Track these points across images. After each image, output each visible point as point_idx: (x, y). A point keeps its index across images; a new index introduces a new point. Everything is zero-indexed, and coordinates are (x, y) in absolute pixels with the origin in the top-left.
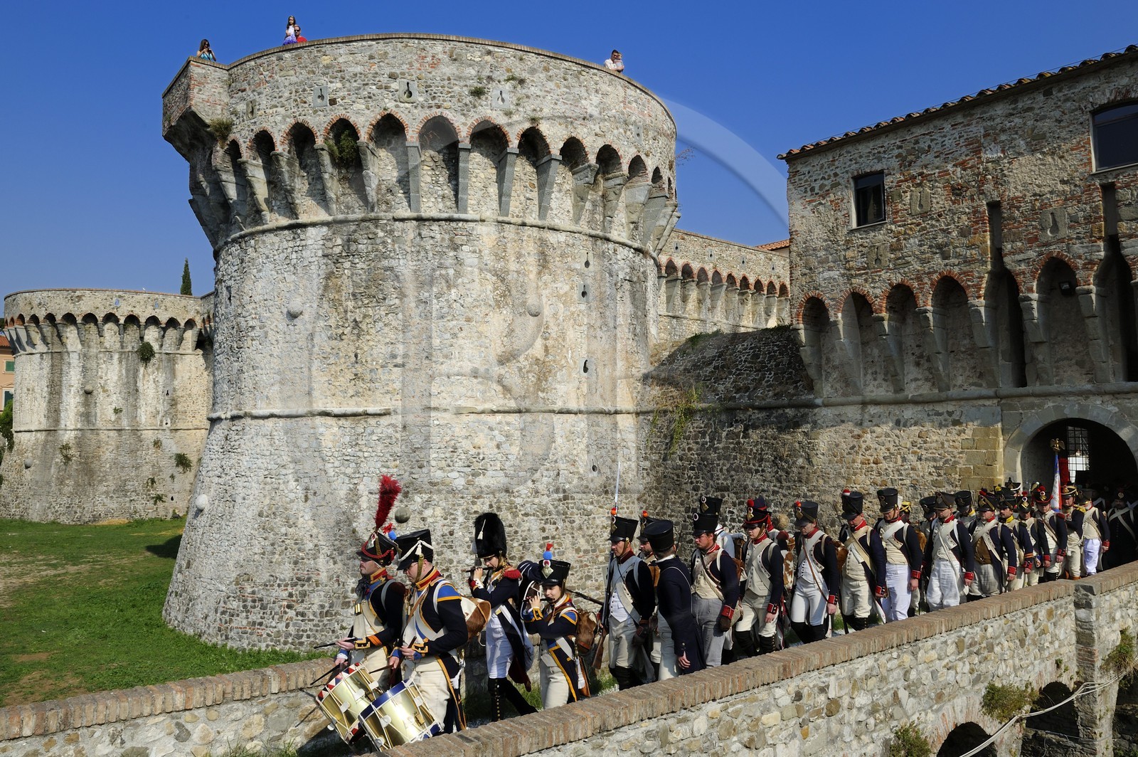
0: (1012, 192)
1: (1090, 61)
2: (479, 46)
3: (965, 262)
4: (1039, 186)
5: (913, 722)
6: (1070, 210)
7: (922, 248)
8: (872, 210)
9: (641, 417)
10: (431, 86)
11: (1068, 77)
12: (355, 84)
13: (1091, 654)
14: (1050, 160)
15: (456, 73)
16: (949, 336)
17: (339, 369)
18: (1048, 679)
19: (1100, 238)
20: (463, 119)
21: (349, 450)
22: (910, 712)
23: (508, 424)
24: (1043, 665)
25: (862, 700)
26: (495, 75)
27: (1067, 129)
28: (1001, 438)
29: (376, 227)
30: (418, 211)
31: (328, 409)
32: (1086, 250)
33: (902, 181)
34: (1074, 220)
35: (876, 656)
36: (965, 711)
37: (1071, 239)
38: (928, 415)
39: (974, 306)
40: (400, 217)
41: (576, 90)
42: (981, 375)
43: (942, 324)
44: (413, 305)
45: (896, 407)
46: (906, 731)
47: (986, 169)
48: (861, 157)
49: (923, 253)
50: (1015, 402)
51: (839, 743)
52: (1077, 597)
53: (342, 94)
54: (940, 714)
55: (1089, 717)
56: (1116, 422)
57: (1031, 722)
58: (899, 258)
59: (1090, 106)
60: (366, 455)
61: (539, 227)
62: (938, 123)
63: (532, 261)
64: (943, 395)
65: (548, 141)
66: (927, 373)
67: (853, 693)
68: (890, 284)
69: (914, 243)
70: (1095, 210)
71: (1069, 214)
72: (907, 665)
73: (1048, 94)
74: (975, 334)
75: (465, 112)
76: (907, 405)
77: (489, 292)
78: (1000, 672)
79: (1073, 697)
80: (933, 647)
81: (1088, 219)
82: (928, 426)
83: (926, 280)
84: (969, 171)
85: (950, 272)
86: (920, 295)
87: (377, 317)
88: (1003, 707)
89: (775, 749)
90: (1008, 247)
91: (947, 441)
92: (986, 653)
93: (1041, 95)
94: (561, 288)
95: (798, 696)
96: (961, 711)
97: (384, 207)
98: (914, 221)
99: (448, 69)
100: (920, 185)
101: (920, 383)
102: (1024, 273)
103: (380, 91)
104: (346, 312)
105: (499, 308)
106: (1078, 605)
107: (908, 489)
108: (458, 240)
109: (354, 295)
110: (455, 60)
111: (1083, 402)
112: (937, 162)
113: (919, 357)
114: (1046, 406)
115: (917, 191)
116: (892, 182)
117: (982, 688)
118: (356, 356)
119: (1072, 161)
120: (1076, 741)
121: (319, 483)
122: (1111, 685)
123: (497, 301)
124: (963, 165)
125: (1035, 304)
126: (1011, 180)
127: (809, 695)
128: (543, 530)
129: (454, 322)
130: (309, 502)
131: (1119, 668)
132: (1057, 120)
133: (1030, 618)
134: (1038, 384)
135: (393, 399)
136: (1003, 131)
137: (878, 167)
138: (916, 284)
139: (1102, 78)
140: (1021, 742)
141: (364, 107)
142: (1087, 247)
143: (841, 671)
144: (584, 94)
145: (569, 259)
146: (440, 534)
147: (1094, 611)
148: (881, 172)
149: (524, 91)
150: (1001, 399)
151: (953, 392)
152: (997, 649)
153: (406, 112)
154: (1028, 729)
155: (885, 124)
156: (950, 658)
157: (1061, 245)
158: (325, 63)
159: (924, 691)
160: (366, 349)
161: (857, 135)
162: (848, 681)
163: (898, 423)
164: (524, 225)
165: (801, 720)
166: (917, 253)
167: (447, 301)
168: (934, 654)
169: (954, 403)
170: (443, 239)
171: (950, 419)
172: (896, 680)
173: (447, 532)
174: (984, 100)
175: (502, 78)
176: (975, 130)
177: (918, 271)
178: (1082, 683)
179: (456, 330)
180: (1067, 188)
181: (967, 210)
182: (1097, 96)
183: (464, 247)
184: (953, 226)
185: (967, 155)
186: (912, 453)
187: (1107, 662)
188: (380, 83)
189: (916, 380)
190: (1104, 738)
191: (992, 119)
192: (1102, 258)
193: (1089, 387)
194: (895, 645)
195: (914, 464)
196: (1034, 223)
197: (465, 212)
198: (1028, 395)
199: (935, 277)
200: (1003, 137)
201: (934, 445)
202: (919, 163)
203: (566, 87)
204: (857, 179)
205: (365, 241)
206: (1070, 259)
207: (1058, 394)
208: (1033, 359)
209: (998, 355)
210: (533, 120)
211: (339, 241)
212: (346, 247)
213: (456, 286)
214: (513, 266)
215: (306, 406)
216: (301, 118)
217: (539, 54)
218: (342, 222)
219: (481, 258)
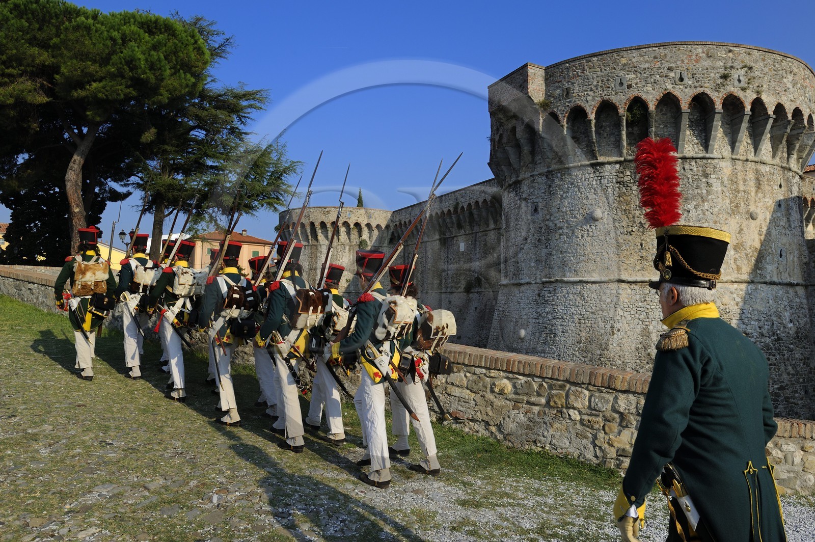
2: (724, 47)
9: (810, 288)
10: (696, 74)
12: (645, 75)
15: (711, 64)
17: (628, 253)
20: (716, 94)
21: (640, 304)
23: (741, 290)
26: (735, 64)
30: (682, 153)
31: (623, 277)
41: (780, 72)
53: (635, 81)
60: (652, 307)
61: (755, 162)
63: (752, 184)
65: (767, 106)
75: (718, 89)
77: (727, 205)
94: (768, 202)
99: (707, 63)
103: (662, 79)
104: (634, 217)
105: (734, 215)
108: (708, 171)
109: (639, 207)
110: (711, 56)
118: (641, 245)
121: (621, 324)
123: (733, 210)
130: (615, 336)
141: (651, 89)
144: (784, 75)
145: (772, 183)
149: (752, 74)
153: (680, 91)
158: (622, 62)
160: (648, 240)
164: (747, 160)
167: (702, 210)
170: (698, 170)
175: (739, 67)
183: (712, 176)
188: (662, 74)
197: (712, 153)
203: (775, 71)
210: (758, 93)
211: (628, 173)
212: (633, 177)
213: (708, 201)
214: (741, 188)
215: (607, 276)
216: (607, 97)
217: (760, 50)
218: (631, 161)
219: (722, 182)
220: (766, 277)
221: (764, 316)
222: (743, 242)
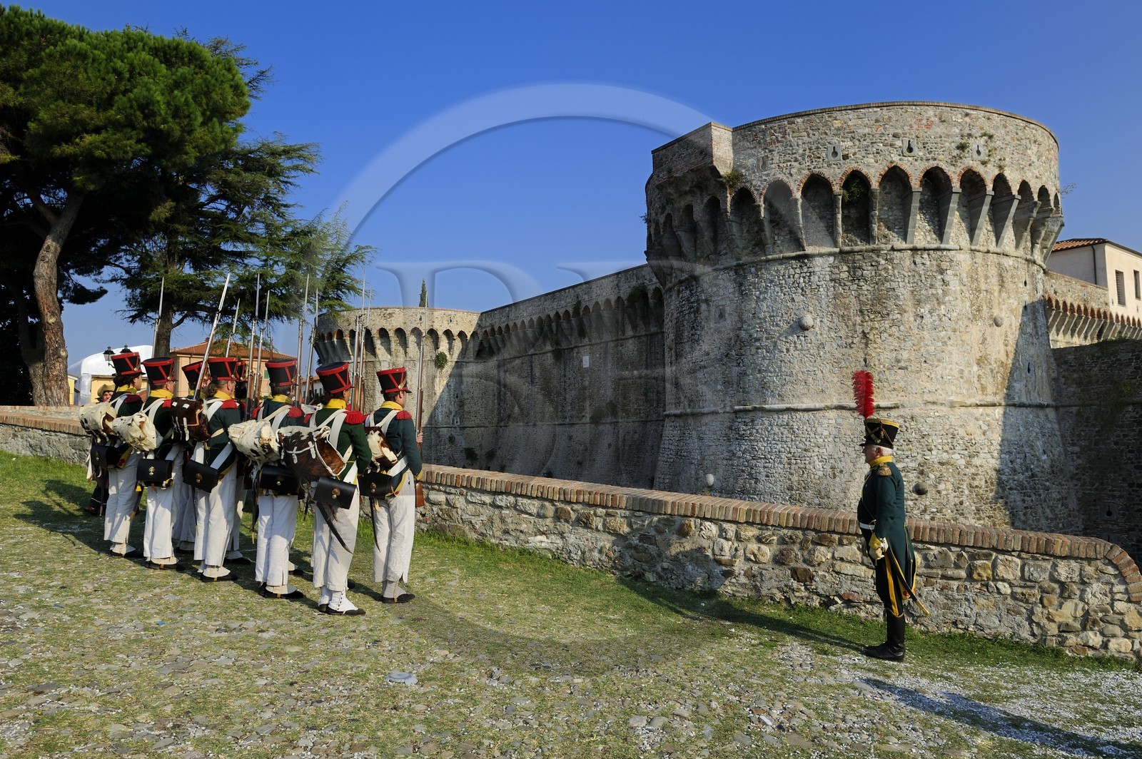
2: (960, 110)
10: (927, 143)
15: (946, 132)
17: (850, 371)
20: (952, 168)
23: (988, 415)
26: (973, 132)
29: (878, 256)
30: (912, 243)
40: (899, 248)
41: (1024, 142)
44: (912, 319)
53: (853, 151)
61: (997, 254)
63: (994, 280)
65: (1010, 184)
75: (954, 163)
77: (968, 308)
87: (882, 329)
94: (1014, 304)
97: (884, 241)
99: (940, 129)
103: (886, 148)
104: (854, 325)
105: (976, 320)
108: (944, 266)
109: (861, 311)
110: (944, 121)
118: (865, 361)
121: (844, 464)
123: (974, 315)
129: (944, 333)
130: (837, 479)
135: (899, 395)
141: (873, 160)
144: (1028, 145)
145: (1016, 280)
146: (953, 503)
149: (993, 144)
153: (909, 164)
158: (836, 126)
160: (873, 355)
164: (988, 252)
167: (938, 315)
170: (932, 265)
173: (958, 502)
175: (977, 135)
179: (946, 339)
183: (948, 272)
188: (886, 142)
197: (948, 243)
203: (1018, 140)
205: (870, 268)
210: (1001, 167)
211: (845, 268)
212: (852, 273)
213: (944, 303)
214: (983, 287)
215: (822, 401)
216: (817, 170)
217: (999, 114)
218: (848, 253)
219: (961, 280)
220: (1014, 398)
221: (1015, 447)
222: (987, 355)
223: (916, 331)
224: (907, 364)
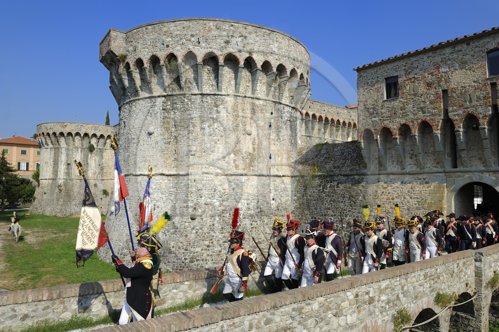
0: (452, 86)
1: (486, 31)
2: (228, 23)
3: (432, 115)
4: (464, 83)
5: (405, 307)
6: (477, 93)
7: (414, 109)
8: (393, 92)
9: (294, 178)
10: (208, 40)
11: (477, 37)
13: (481, 281)
14: (469, 72)
15: (218, 34)
16: (425, 146)
17: (168, 156)
18: (462, 291)
19: (489, 106)
20: (220, 53)
21: (172, 190)
22: (404, 303)
23: (238, 180)
24: (461, 285)
25: (384, 298)
26: (235, 35)
27: (476, 59)
28: (446, 190)
29: (184, 97)
30: (202, 91)
31: (164, 172)
32: (484, 111)
33: (406, 80)
34: (479, 98)
35: (390, 280)
36: (427, 303)
37: (477, 106)
38: (415, 179)
39: (436, 133)
40: (194, 94)
41: (268, 41)
42: (438, 163)
43: (422, 142)
44: (199, 130)
45: (402, 176)
46: (402, 311)
47: (442, 76)
48: (388, 70)
49: (414, 111)
50: (452, 174)
51: (373, 315)
52: (476, 257)
53: (171, 43)
54: (416, 304)
55: (479, 307)
56: (495, 184)
57: (455, 309)
58: (404, 113)
59: (486, 49)
60: (179, 191)
61: (252, 98)
62: (421, 56)
63: (249, 112)
64: (422, 171)
65: (256, 62)
66: (415, 162)
67: (380, 295)
68: (400, 124)
69: (411, 106)
70: (488, 94)
71: (476, 95)
72: (403, 284)
73: (468, 44)
74: (436, 145)
75: (222, 50)
76: (406, 175)
77: (230, 125)
78: (442, 288)
79: (473, 299)
80: (414, 277)
81: (485, 98)
82: (415, 183)
83: (415, 122)
84: (434, 77)
85: (426, 119)
86: (413, 129)
87: (184, 135)
88: (443, 302)
89: (346, 317)
90: (450, 109)
91: (423, 190)
92: (436, 280)
93: (465, 45)
94: (261, 124)
95: (357, 296)
96: (425, 303)
97: (188, 89)
98: (411, 97)
99: (215, 33)
100: (413, 82)
101: (412, 166)
102: (457, 120)
103: (187, 42)
104: (171, 132)
105: (235, 131)
106: (476, 260)
107: (406, 211)
108: (218, 103)
109: (175, 125)
110: (218, 29)
111: (481, 175)
112: (421, 72)
113: (412, 155)
114: (465, 177)
115: (412, 84)
116: (402, 81)
117: (434, 294)
118: (175, 151)
119: (478, 73)
120: (473, 317)
121: (160, 203)
122: (489, 294)
123: (233, 129)
124: (432, 74)
125: (461, 133)
126: (452, 81)
127: (361, 295)
128: (252, 224)
129: (216, 137)
130: (156, 211)
131: (492, 287)
132: (472, 56)
133: (456, 265)
134: (462, 167)
135: (190, 169)
136: (449, 60)
137: (396, 74)
138: (411, 124)
139: (491, 38)
140: (450, 317)
141: (180, 48)
142: (484, 109)
143: (375, 286)
144: (272, 42)
145: (264, 111)
146: (209, 225)
147: (483, 263)
148: (397, 76)
149: (246, 41)
150: (446, 173)
151: (426, 170)
152: (441, 278)
153: (198, 50)
154: (453, 311)
155: (399, 56)
156: (422, 281)
157: (473, 108)
158: (165, 30)
159: (410, 295)
160: (179, 148)
161: (387, 60)
162: (378, 290)
163: (402, 183)
164: (245, 97)
165: (358, 305)
166: (412, 111)
167: (213, 128)
168: (414, 279)
169: (426, 174)
170: (212, 103)
171: (424, 181)
172: (398, 290)
173: (211, 224)
174: (441, 46)
175: (237, 36)
176: (437, 59)
177: (412, 118)
178: (477, 293)
179: (216, 141)
180: (476, 84)
181: (433, 93)
182: (489, 46)
183: (220, 106)
184: (427, 100)
185: (433, 70)
186: (408, 195)
187: (488, 284)
188: (187, 38)
189: (410, 164)
190: (485, 316)
191: (444, 54)
192: (490, 114)
193: (483, 169)
194: (398, 275)
195: (409, 200)
196: (461, 99)
197: (221, 91)
198: (458, 172)
199: (419, 121)
200: (449, 62)
201: (417, 192)
202: (413, 73)
203: (264, 40)
204: (386, 79)
205: (180, 103)
206: (477, 114)
207: (470, 172)
208: (460, 156)
209: (445, 155)
210: (250, 53)
211: (169, 103)
212: (172, 106)
213: (217, 122)
214: (241, 114)
215: (155, 171)
216: (155, 53)
217: (253, 26)
218: (170, 95)
219: (227, 111)
220: (257, 172)
221: (252, 196)
222: (240, 149)
223: (200, 136)
224: (195, 153)
